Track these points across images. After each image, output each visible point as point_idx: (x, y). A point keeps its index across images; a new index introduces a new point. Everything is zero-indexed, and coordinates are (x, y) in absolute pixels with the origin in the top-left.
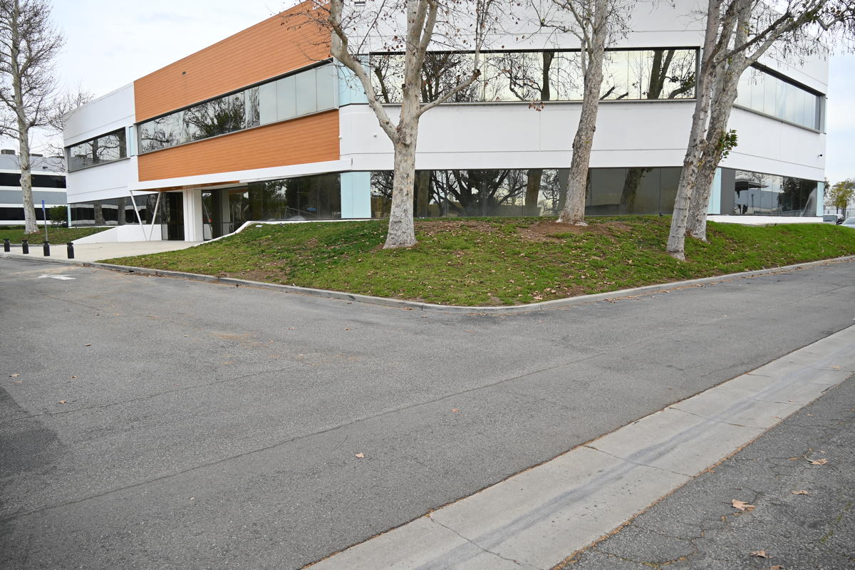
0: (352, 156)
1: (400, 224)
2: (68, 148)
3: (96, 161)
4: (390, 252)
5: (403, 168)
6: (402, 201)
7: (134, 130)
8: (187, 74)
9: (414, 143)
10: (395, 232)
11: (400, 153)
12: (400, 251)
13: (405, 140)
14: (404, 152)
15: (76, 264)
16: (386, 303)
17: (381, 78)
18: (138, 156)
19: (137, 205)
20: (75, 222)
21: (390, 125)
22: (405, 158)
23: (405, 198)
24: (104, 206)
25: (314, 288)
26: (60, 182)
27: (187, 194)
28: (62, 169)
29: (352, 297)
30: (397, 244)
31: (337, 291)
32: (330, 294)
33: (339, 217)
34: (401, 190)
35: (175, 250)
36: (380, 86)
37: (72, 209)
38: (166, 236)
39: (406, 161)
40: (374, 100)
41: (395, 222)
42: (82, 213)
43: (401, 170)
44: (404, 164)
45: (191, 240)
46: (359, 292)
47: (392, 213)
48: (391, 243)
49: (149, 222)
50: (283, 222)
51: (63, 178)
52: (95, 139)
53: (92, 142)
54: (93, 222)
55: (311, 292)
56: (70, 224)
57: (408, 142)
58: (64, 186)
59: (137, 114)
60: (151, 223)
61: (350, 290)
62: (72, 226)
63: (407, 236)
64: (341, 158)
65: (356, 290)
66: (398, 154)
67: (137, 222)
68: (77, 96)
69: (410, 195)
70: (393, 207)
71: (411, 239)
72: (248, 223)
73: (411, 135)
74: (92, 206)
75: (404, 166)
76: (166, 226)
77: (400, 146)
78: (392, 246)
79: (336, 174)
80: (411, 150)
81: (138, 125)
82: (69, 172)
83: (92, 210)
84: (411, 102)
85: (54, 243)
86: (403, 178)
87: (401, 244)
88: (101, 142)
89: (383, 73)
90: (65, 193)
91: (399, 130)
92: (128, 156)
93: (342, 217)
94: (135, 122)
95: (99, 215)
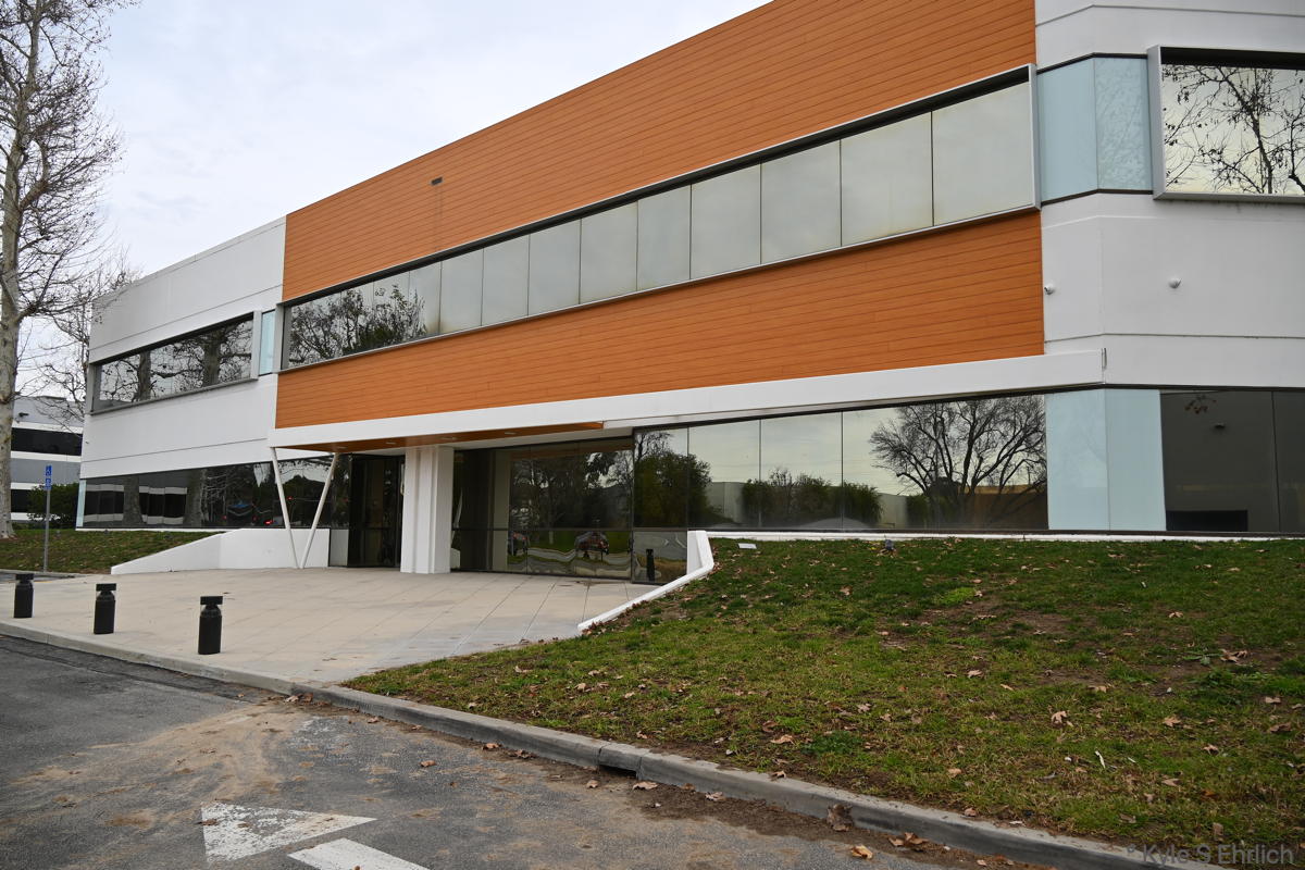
2: (94, 366)
7: (274, 318)
8: (444, 182)
18: (280, 374)
20: (92, 518)
27: (419, 458)
33: (1041, 526)
37: (89, 494)
38: (341, 558)
42: (110, 498)
45: (423, 568)
49: (302, 518)
56: (80, 521)
59: (288, 283)
60: (309, 526)
62: (86, 525)
64: (1047, 348)
67: (280, 524)
76: (345, 534)
81: (285, 307)
82: (94, 414)
92: (252, 376)
93: (1051, 527)
94: (280, 301)
95: (132, 505)
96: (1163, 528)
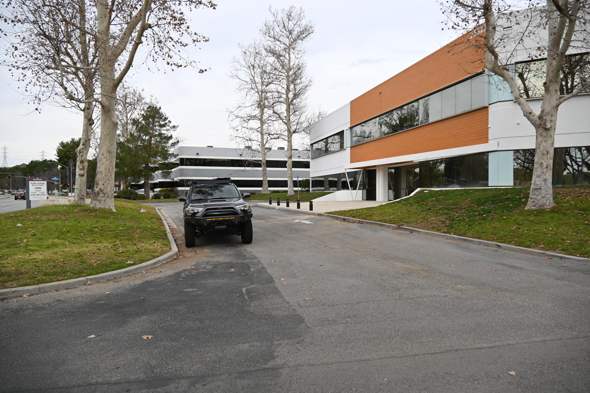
0: (499, 140)
1: (539, 191)
2: (312, 145)
3: (327, 151)
4: (531, 212)
5: (543, 147)
6: (542, 173)
7: (349, 132)
8: (382, 93)
9: (553, 127)
10: (536, 197)
11: (541, 135)
12: (540, 212)
13: (546, 125)
14: (544, 134)
15: (314, 214)
16: (528, 252)
17: (523, 80)
18: (351, 147)
19: (349, 178)
20: (314, 189)
21: (532, 114)
22: (546, 139)
23: (545, 170)
24: (330, 179)
25: (468, 237)
26: (306, 165)
27: (379, 171)
28: (308, 157)
29: (498, 246)
30: (538, 206)
31: (486, 240)
32: (480, 242)
33: (487, 185)
34: (542, 164)
35: (371, 207)
36: (522, 86)
37: (312, 181)
38: (365, 198)
39: (546, 141)
40: (519, 97)
41: (536, 189)
42: (318, 183)
43: (542, 148)
44: (544, 144)
45: (381, 201)
46: (504, 242)
47: (533, 182)
48: (532, 205)
49: (355, 189)
50: (444, 189)
51: (308, 163)
52: (327, 138)
53: (325, 140)
54: (323, 188)
55: (465, 240)
56: (311, 190)
57: (548, 126)
58: (308, 167)
59: (351, 121)
60: (356, 189)
61: (497, 240)
62: (312, 191)
63: (546, 200)
64: (489, 141)
65: (502, 241)
66: (539, 136)
67: (348, 188)
68: (318, 114)
69: (549, 168)
70: (534, 177)
71: (550, 202)
72: (418, 189)
73: (551, 121)
74: (323, 179)
75: (545, 145)
76: (365, 191)
77: (541, 130)
78: (533, 207)
79: (486, 154)
80: (551, 132)
81: (351, 128)
82: (312, 159)
83: (323, 181)
84: (551, 95)
85: (302, 201)
86: (543, 154)
87: (540, 206)
88: (330, 140)
89: (525, 76)
90: (309, 171)
91: (540, 117)
92: (345, 148)
93: (489, 185)
94: (350, 127)
95: (327, 184)
96: (513, 185)
